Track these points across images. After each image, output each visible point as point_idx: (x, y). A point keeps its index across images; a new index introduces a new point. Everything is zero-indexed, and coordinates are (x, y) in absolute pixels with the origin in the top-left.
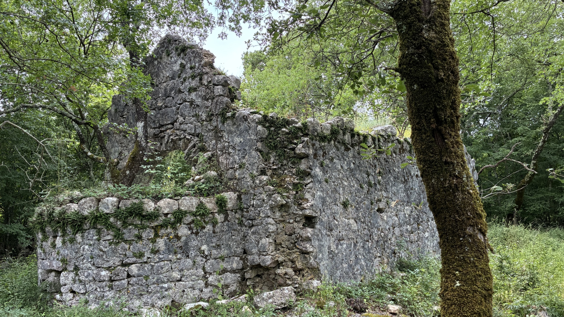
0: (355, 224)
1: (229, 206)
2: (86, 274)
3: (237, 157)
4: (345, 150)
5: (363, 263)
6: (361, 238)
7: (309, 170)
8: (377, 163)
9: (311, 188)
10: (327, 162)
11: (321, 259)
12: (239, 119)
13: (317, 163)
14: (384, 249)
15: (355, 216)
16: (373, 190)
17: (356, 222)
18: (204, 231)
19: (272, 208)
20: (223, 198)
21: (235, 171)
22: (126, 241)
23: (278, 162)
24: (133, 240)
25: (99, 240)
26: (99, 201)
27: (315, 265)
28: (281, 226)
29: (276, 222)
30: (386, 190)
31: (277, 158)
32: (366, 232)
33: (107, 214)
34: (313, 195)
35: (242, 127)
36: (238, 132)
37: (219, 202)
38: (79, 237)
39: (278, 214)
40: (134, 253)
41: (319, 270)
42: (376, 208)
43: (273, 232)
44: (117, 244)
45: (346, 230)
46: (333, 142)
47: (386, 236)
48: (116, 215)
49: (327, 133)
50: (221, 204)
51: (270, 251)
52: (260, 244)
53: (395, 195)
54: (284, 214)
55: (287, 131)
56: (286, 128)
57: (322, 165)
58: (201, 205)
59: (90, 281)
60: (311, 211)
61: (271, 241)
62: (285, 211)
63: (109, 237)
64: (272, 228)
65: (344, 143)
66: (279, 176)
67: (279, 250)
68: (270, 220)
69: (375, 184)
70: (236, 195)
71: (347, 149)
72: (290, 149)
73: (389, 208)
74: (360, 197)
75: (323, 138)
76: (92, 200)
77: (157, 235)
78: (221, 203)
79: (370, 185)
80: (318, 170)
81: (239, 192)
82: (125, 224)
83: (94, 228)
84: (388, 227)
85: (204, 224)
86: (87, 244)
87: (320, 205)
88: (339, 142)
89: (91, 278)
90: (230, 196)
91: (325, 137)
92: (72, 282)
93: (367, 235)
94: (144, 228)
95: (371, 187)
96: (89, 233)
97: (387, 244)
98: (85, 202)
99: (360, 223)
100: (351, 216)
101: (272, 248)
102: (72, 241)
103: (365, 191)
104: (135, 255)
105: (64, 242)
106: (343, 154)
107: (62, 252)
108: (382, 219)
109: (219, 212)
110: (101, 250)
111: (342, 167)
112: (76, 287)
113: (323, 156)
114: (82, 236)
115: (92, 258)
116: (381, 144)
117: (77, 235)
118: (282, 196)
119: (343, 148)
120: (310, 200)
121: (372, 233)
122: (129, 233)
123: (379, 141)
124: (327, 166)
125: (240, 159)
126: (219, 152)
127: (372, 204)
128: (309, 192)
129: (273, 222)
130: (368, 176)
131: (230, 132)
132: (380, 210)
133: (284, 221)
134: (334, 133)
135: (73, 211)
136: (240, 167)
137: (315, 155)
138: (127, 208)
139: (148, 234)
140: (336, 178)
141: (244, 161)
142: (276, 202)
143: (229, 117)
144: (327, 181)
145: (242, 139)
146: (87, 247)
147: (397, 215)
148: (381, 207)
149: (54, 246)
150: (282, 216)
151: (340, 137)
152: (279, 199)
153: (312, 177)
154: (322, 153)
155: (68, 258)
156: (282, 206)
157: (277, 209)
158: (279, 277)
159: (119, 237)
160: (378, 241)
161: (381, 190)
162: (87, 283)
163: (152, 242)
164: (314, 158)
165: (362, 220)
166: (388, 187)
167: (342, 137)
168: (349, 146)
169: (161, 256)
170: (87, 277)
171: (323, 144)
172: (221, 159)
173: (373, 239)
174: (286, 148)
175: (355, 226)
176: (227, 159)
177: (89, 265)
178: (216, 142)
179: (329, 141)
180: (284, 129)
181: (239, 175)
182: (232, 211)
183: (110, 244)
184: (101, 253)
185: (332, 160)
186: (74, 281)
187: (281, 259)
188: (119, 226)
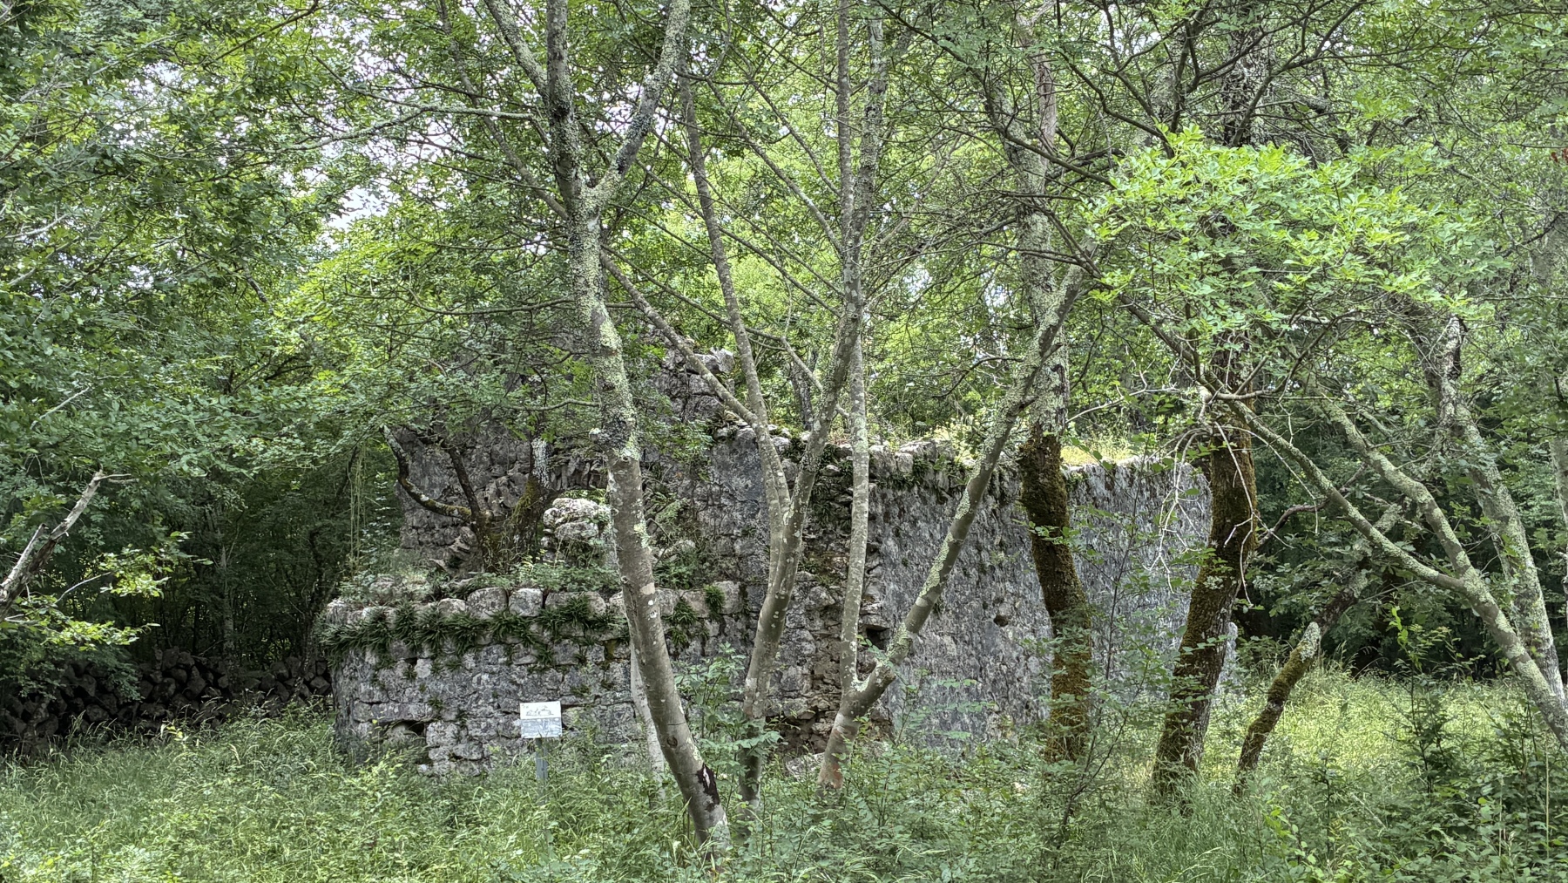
0: (954, 646)
1: (727, 607)
2: (483, 725)
3: (737, 516)
4: (937, 502)
5: (968, 721)
6: (964, 672)
7: (875, 543)
8: (996, 526)
9: (878, 577)
10: (906, 527)
11: (895, 706)
12: (743, 444)
13: (890, 531)
14: (1007, 698)
15: (953, 629)
16: (988, 579)
17: (956, 642)
18: (688, 651)
19: (809, 612)
20: (718, 592)
21: (733, 540)
22: (557, 667)
23: (817, 527)
24: (570, 665)
25: (509, 664)
26: (508, 594)
27: (885, 715)
28: (824, 644)
29: (815, 637)
30: (1014, 580)
31: (816, 519)
32: (973, 661)
33: (525, 618)
34: (883, 590)
35: (751, 459)
36: (742, 468)
37: (712, 600)
38: (469, 660)
39: (818, 623)
40: (572, 688)
41: (891, 725)
42: (993, 617)
43: (809, 656)
44: (542, 671)
45: (937, 656)
46: (916, 488)
47: (1012, 672)
48: (543, 621)
49: (906, 471)
50: (715, 603)
51: (804, 689)
52: (784, 677)
53: (1030, 589)
54: (830, 623)
55: (837, 469)
56: (834, 464)
57: (897, 534)
58: (681, 605)
59: (491, 738)
60: (880, 618)
61: (806, 671)
62: (832, 619)
63: (528, 660)
64: (809, 648)
65: (935, 490)
66: (820, 553)
67: (818, 688)
68: (806, 634)
69: (992, 568)
70: (737, 586)
71: (941, 500)
72: (842, 503)
73: (1018, 615)
74: (964, 594)
75: (900, 483)
76: (496, 593)
77: (609, 657)
78: (714, 601)
79: (982, 569)
80: (891, 542)
81: (741, 580)
82: (557, 637)
83: (501, 643)
84: (1015, 655)
85: (687, 639)
86: (485, 672)
87: (895, 608)
88: (926, 488)
89: (493, 733)
90: (727, 588)
91: (904, 481)
92: (453, 741)
93: (975, 667)
94: (589, 643)
95: (985, 573)
96: (489, 652)
97: (1012, 689)
98: (482, 596)
99: (961, 644)
100: (945, 630)
101: (807, 684)
102: (455, 666)
103: (973, 581)
104: (573, 692)
105: (436, 670)
106: (934, 509)
107: (431, 686)
108: (1005, 639)
109: (711, 618)
110: (514, 683)
111: (931, 535)
112: (460, 749)
113: (900, 516)
114: (476, 658)
115: (495, 696)
116: (1006, 485)
117: (466, 656)
118: (830, 591)
119: (934, 498)
120: (877, 598)
121: (985, 665)
122: (564, 652)
123: (1001, 478)
124: (907, 535)
125: (744, 519)
126: (699, 504)
127: (985, 607)
128: (874, 584)
129: (810, 638)
130: (980, 551)
131: (724, 467)
132: (1000, 621)
133: (828, 636)
134: (919, 470)
135: (456, 611)
136: (745, 534)
137: (887, 515)
138: (562, 608)
139: (594, 654)
140: (921, 557)
141: (753, 523)
142: (817, 601)
143: (722, 438)
144: (905, 564)
145: (749, 482)
146: (485, 677)
147: (1033, 631)
148: (1002, 614)
149: (411, 676)
150: (826, 627)
151: (929, 477)
152: (824, 595)
153: (881, 555)
154: (897, 510)
155: (445, 698)
156: (827, 608)
157: (817, 614)
158: (817, 738)
159: (546, 660)
160: (995, 681)
161: (1003, 580)
162: (484, 741)
163: (603, 668)
164: (885, 521)
165: (967, 638)
166: (1017, 573)
167: (931, 477)
168: (945, 494)
169: (618, 695)
170: (485, 730)
171: (899, 493)
172: (702, 516)
173: (987, 676)
174: (832, 500)
175: (953, 650)
176: (716, 517)
177: (490, 709)
178: (692, 483)
179: (910, 488)
180: (830, 466)
181: (742, 548)
182: (731, 615)
183: (530, 671)
184: (514, 687)
185: (914, 523)
186: (458, 739)
187: (822, 705)
188: (547, 640)
